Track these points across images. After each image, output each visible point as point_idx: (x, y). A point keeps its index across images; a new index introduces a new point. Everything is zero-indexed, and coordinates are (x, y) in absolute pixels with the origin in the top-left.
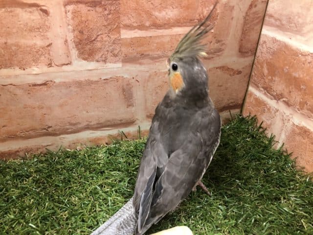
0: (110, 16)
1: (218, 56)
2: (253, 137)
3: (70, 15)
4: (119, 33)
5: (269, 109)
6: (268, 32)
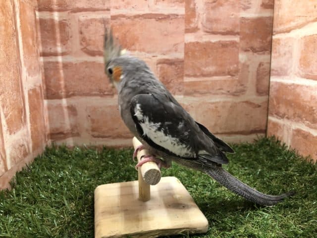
0: (179, 70)
1: (243, 94)
4: (183, 79)
5: (280, 127)
6: (274, 79)
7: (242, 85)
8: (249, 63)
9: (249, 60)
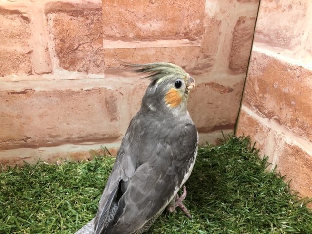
0: (92, 26)
1: (207, 71)
2: (245, 158)
3: (51, 23)
4: (102, 43)
5: (261, 129)
6: (258, 49)
7: (206, 56)
8: (221, 17)
9: (223, 12)
